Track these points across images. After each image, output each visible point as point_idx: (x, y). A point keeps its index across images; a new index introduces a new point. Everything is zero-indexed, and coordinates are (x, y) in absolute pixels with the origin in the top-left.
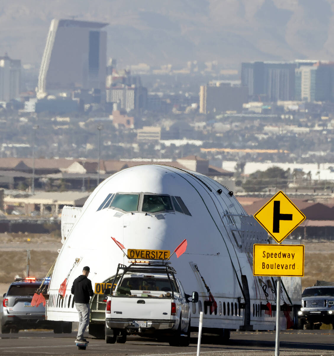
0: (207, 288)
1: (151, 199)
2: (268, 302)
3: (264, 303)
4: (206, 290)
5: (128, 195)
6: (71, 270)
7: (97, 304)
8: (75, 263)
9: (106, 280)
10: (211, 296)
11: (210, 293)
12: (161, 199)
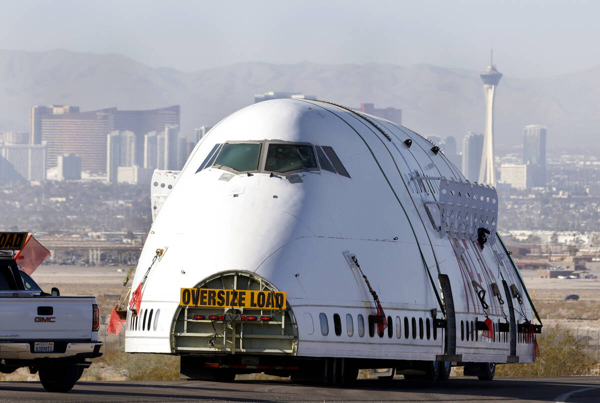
0: (374, 294)
1: (280, 150)
2: (487, 317)
3: (482, 319)
4: (371, 298)
5: (243, 145)
6: (150, 268)
7: (186, 322)
8: (156, 257)
9: (200, 284)
10: (379, 307)
11: (378, 302)
12: (298, 149)
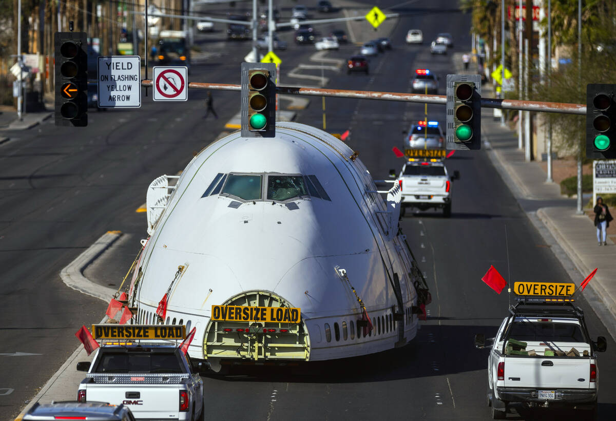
1: (278, 181)
5: (246, 177)
6: (173, 282)
7: (216, 333)
8: (178, 272)
9: (227, 302)
11: (363, 309)
12: (292, 181)
